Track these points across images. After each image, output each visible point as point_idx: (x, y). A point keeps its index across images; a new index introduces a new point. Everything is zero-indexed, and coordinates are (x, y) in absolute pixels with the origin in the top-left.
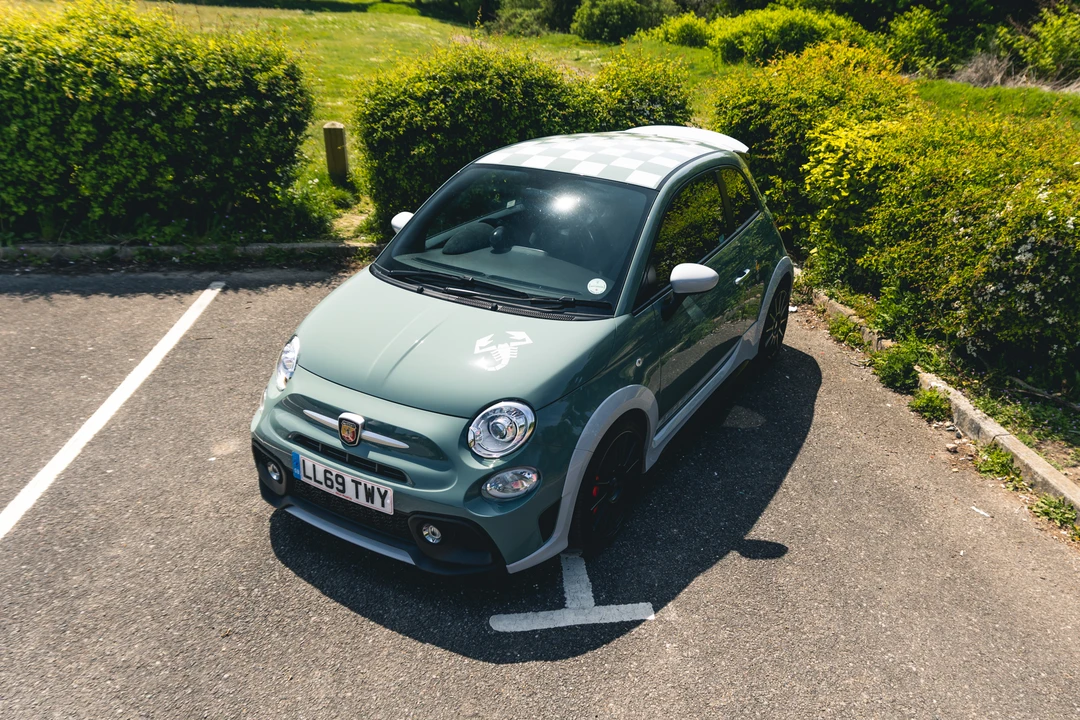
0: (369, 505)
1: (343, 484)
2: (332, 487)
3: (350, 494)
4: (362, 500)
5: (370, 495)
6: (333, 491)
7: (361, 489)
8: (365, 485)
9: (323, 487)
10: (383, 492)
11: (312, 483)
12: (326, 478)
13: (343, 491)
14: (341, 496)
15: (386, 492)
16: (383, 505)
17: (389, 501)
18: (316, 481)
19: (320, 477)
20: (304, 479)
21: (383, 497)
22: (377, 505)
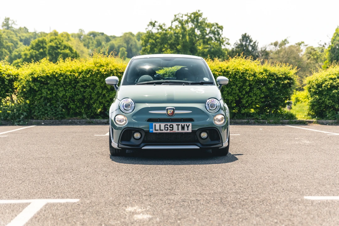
0: (183, 131)
1: (173, 128)
2: (168, 130)
3: (175, 130)
4: (180, 131)
5: (183, 128)
6: (169, 131)
7: (180, 127)
8: (182, 125)
9: (164, 131)
10: (188, 125)
11: (159, 131)
12: (165, 128)
13: (173, 130)
14: (172, 132)
15: (189, 125)
16: (188, 130)
17: (190, 127)
18: (160, 130)
19: (163, 128)
20: (154, 131)
21: (188, 127)
22: (186, 130)
